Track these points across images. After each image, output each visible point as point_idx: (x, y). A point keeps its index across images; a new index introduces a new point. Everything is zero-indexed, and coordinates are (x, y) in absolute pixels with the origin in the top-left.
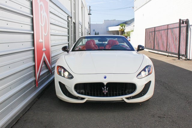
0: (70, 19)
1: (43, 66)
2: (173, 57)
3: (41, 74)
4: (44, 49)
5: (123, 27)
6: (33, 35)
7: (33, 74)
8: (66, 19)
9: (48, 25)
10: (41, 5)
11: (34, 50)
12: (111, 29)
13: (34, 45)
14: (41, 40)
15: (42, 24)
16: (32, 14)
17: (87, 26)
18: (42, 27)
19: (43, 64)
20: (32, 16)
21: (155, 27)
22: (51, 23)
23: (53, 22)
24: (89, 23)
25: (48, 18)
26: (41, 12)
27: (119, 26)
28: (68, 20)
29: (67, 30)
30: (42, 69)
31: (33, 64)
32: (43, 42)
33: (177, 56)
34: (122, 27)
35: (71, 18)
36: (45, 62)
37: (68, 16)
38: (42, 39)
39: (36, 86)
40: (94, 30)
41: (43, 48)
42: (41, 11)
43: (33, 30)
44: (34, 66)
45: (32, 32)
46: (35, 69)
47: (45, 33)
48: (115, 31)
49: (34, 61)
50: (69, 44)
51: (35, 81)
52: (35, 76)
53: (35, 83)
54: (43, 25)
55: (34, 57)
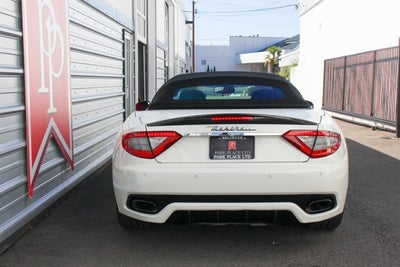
0: (128, 36)
1: (48, 150)
2: (386, 130)
3: (42, 169)
4: (52, 110)
5: (276, 55)
6: (22, 77)
7: (22, 169)
8: (120, 37)
9: (65, 54)
10: (45, 7)
11: (24, 113)
12: (247, 58)
13: (23, 101)
14: (43, 89)
15: (47, 50)
16: (21, 28)
17: (181, 52)
18: (46, 57)
19: (50, 144)
20: (20, 34)
21: (346, 57)
22: (71, 49)
23: (79, 44)
24: (187, 44)
25: (65, 36)
26: (44, 25)
27: (267, 53)
28: (123, 39)
29: (121, 63)
30: (45, 157)
31: (23, 144)
32: (48, 94)
33: (394, 129)
34: (273, 53)
35: (133, 33)
36: (54, 140)
37: (123, 30)
38: (47, 86)
39: (27, 196)
40: (204, 62)
41: (49, 107)
42: (44, 20)
43: (22, 65)
44: (25, 149)
45: (21, 71)
46: (26, 156)
47: (56, 72)
48: (257, 64)
49: (25, 137)
50: (124, 96)
51: (26, 184)
52: (27, 172)
53: (26, 191)
54: (50, 54)
55: (25, 129)
